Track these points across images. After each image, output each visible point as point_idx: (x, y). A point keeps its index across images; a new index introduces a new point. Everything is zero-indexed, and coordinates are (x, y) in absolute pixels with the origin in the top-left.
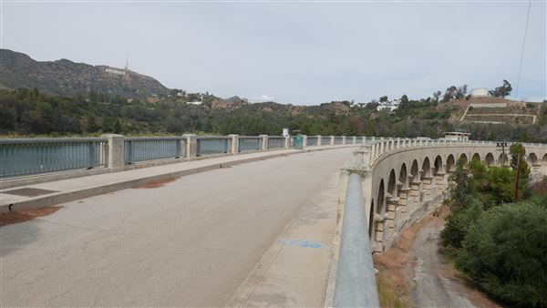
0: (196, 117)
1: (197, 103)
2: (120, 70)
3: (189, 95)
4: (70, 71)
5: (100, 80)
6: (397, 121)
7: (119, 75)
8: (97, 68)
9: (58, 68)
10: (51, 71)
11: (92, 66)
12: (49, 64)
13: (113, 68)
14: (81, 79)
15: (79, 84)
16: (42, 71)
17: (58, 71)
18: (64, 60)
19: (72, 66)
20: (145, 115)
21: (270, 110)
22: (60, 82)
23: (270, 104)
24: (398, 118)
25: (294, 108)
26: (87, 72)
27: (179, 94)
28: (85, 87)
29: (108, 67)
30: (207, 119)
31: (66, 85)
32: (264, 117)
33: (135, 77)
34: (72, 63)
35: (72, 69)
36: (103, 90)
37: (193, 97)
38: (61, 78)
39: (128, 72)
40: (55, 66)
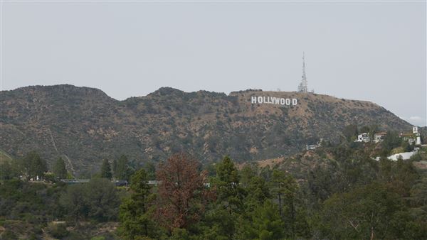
2: (285, 95)
4: (174, 114)
5: (234, 125)
7: (284, 109)
8: (234, 98)
9: (151, 111)
10: (132, 119)
11: (223, 95)
12: (132, 103)
13: (268, 94)
14: (195, 127)
15: (186, 142)
16: (116, 120)
17: (148, 116)
18: (166, 94)
26: (209, 111)
28: (200, 145)
29: (257, 93)
31: (158, 144)
33: (321, 107)
34: (180, 93)
36: (238, 149)
38: (151, 132)
39: (306, 98)
40: (141, 107)
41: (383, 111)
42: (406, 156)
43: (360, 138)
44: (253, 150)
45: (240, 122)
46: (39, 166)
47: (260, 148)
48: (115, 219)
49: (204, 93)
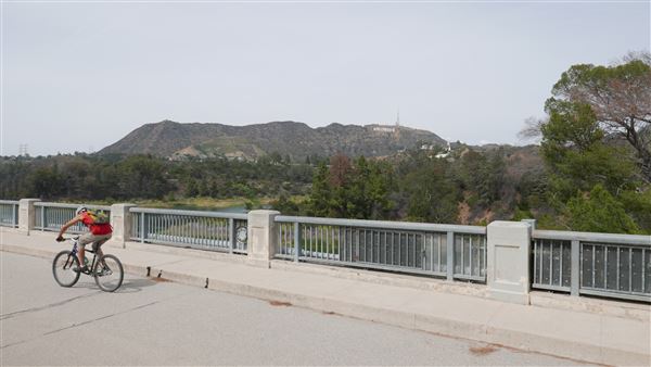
1: (440, 156)
2: (389, 127)
3: (434, 147)
4: (338, 135)
5: (366, 140)
7: (389, 134)
8: (366, 128)
9: (328, 133)
10: (320, 137)
11: (361, 127)
12: (319, 130)
13: (381, 126)
14: (348, 141)
15: (343, 148)
16: (313, 138)
17: (327, 136)
18: (335, 125)
19: (340, 129)
22: (326, 147)
26: (354, 134)
28: (350, 149)
29: (376, 126)
31: (331, 149)
33: (406, 133)
34: (341, 126)
35: (340, 132)
36: (367, 151)
37: (438, 150)
38: (328, 143)
39: (398, 128)
40: (324, 131)
41: (434, 135)
42: (444, 156)
43: (423, 147)
44: (374, 152)
45: (368, 139)
46: (278, 158)
47: (377, 150)
48: (311, 182)
49: (352, 126)
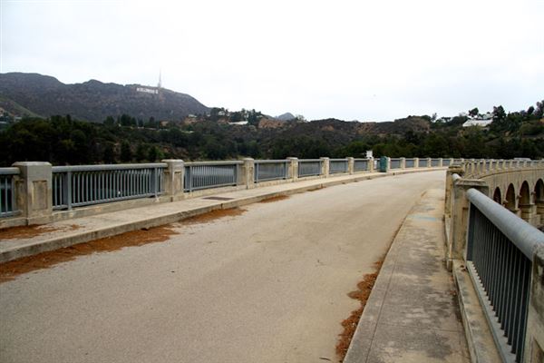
0: (240, 140)
1: (242, 123)
2: (152, 88)
3: (232, 113)
4: (99, 93)
5: (130, 101)
6: (491, 139)
7: (152, 94)
8: (128, 87)
9: (87, 91)
11: (121, 86)
12: (78, 86)
13: (144, 87)
14: (111, 101)
15: (107, 107)
17: (87, 94)
19: (101, 87)
20: (182, 140)
21: (331, 128)
23: (332, 122)
24: (494, 136)
25: (361, 125)
26: (116, 93)
27: (220, 113)
28: (115, 110)
29: (139, 86)
30: (255, 141)
32: (323, 137)
33: (169, 95)
34: (101, 83)
35: (101, 90)
37: (237, 116)
38: (90, 102)
39: (161, 90)
40: (82, 88)
41: (193, 99)
45: (133, 100)
49: (112, 84)
